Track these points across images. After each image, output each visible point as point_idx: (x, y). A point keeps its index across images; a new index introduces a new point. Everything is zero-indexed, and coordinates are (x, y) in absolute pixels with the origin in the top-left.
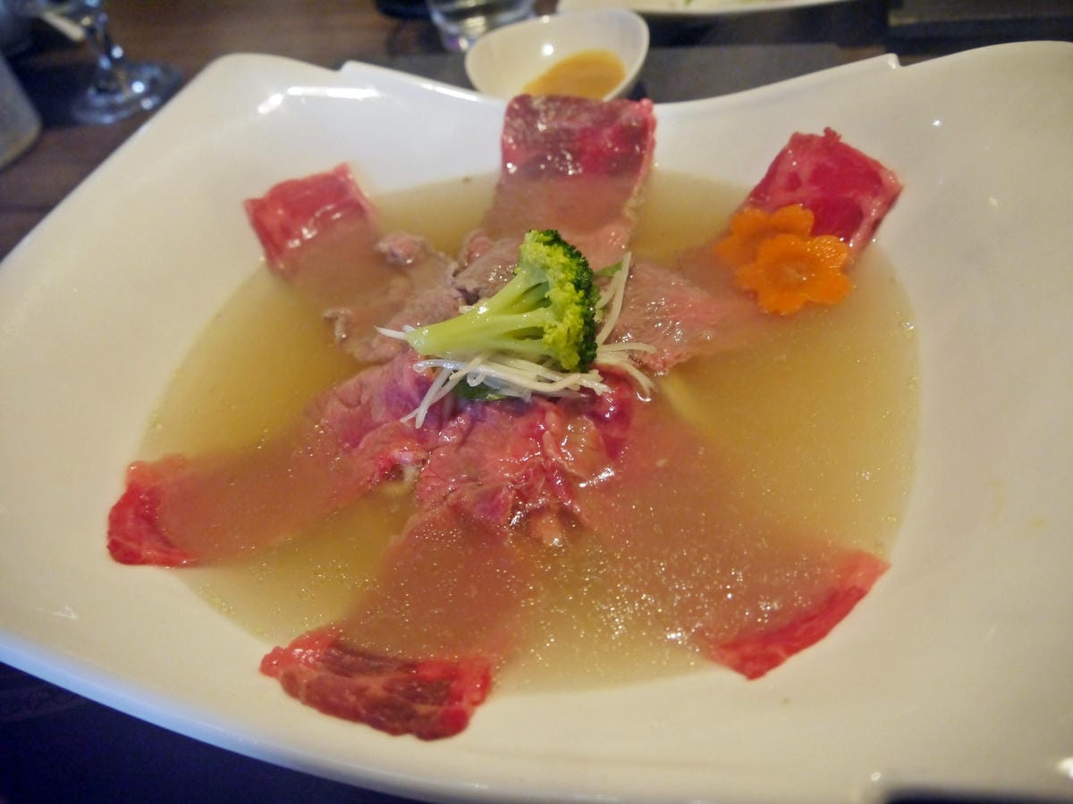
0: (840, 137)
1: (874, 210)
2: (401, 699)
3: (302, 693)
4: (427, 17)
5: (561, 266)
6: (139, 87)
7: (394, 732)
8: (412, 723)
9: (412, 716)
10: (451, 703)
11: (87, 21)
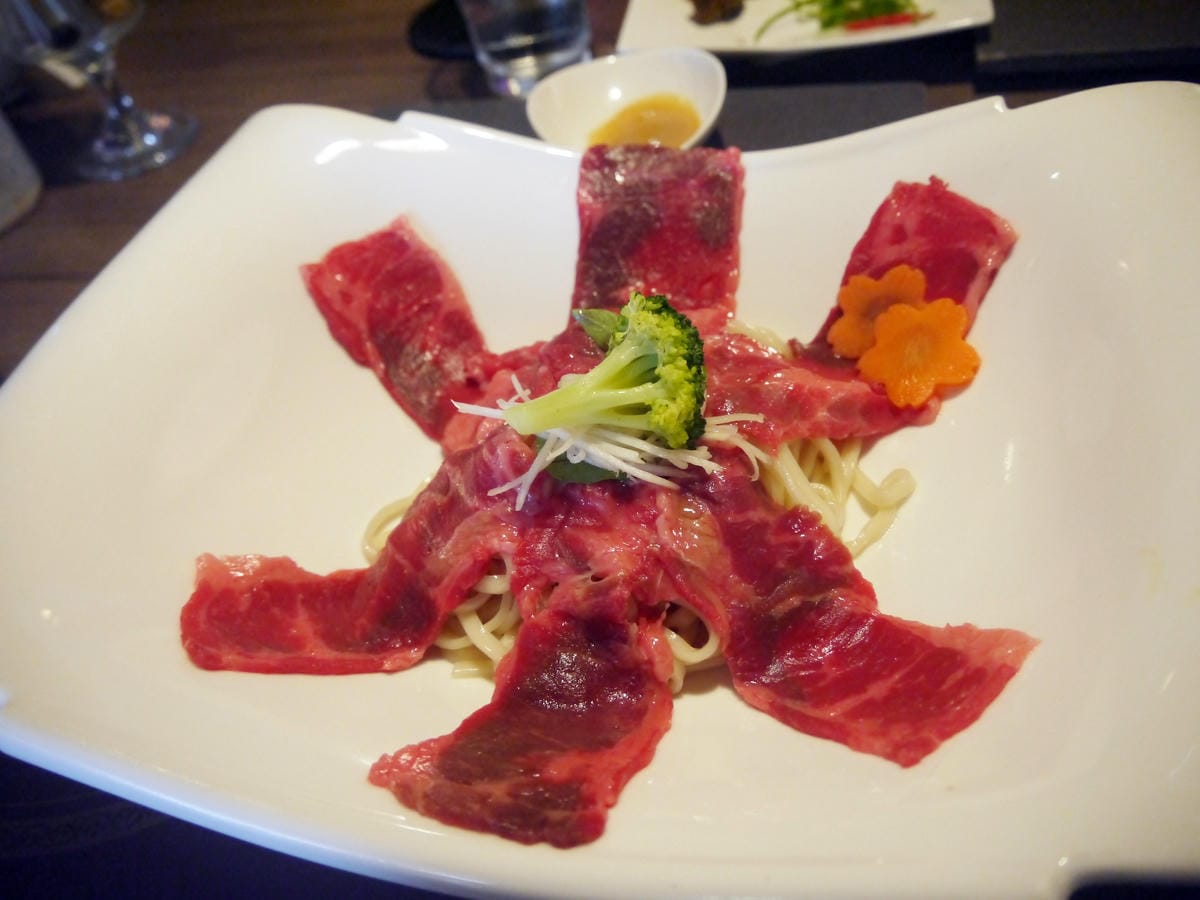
0: (947, 185)
1: (990, 260)
2: (530, 806)
3: (420, 803)
4: (471, 57)
5: (672, 340)
6: (150, 140)
7: (527, 841)
8: (546, 831)
9: (544, 823)
10: (585, 807)
11: (93, 68)
